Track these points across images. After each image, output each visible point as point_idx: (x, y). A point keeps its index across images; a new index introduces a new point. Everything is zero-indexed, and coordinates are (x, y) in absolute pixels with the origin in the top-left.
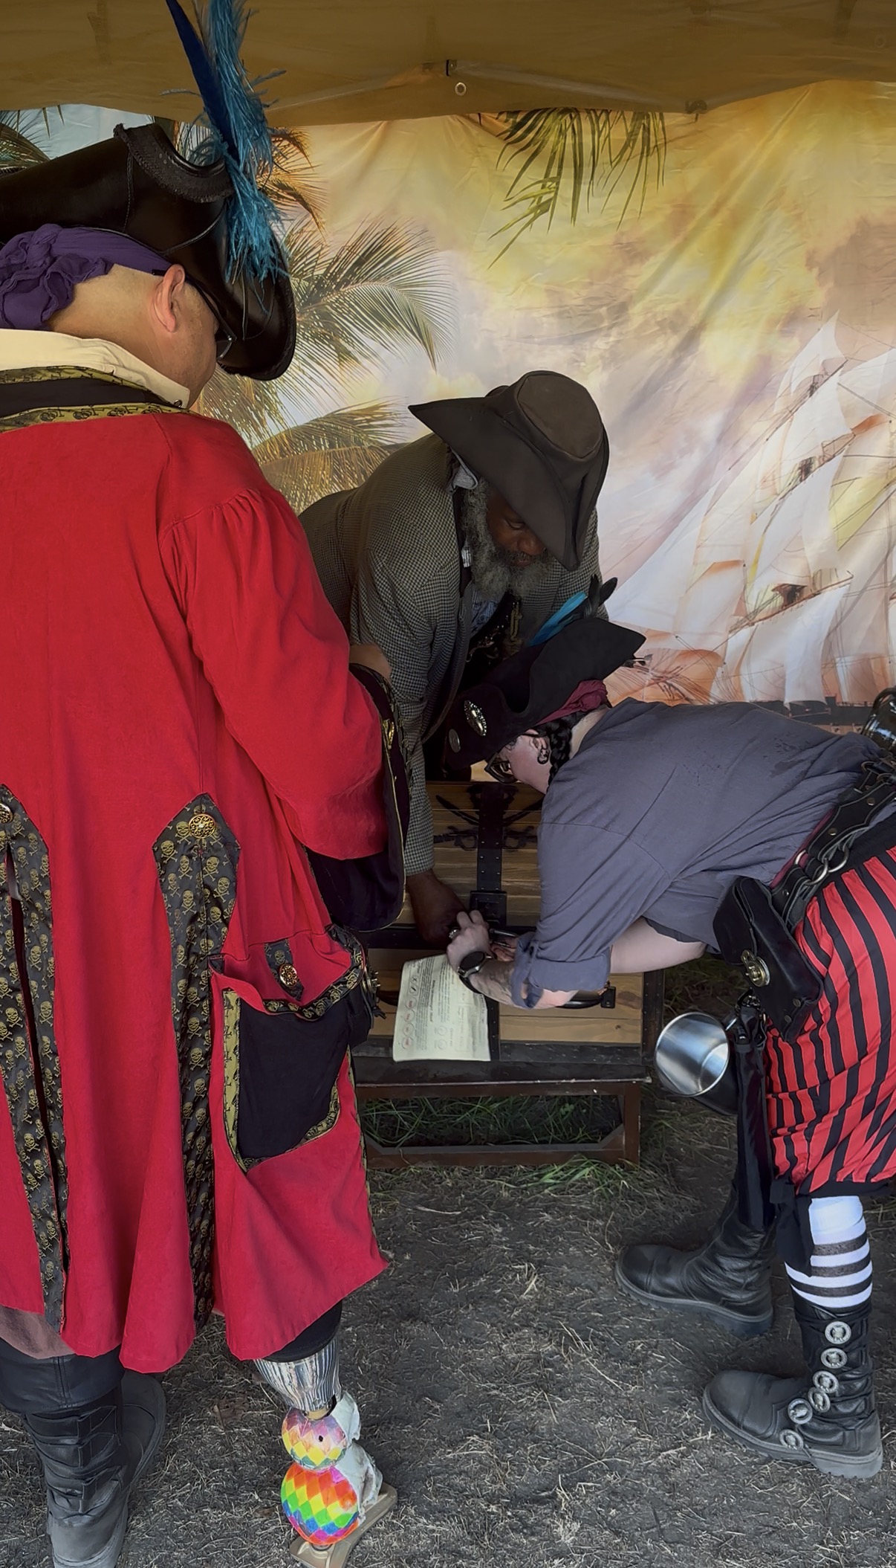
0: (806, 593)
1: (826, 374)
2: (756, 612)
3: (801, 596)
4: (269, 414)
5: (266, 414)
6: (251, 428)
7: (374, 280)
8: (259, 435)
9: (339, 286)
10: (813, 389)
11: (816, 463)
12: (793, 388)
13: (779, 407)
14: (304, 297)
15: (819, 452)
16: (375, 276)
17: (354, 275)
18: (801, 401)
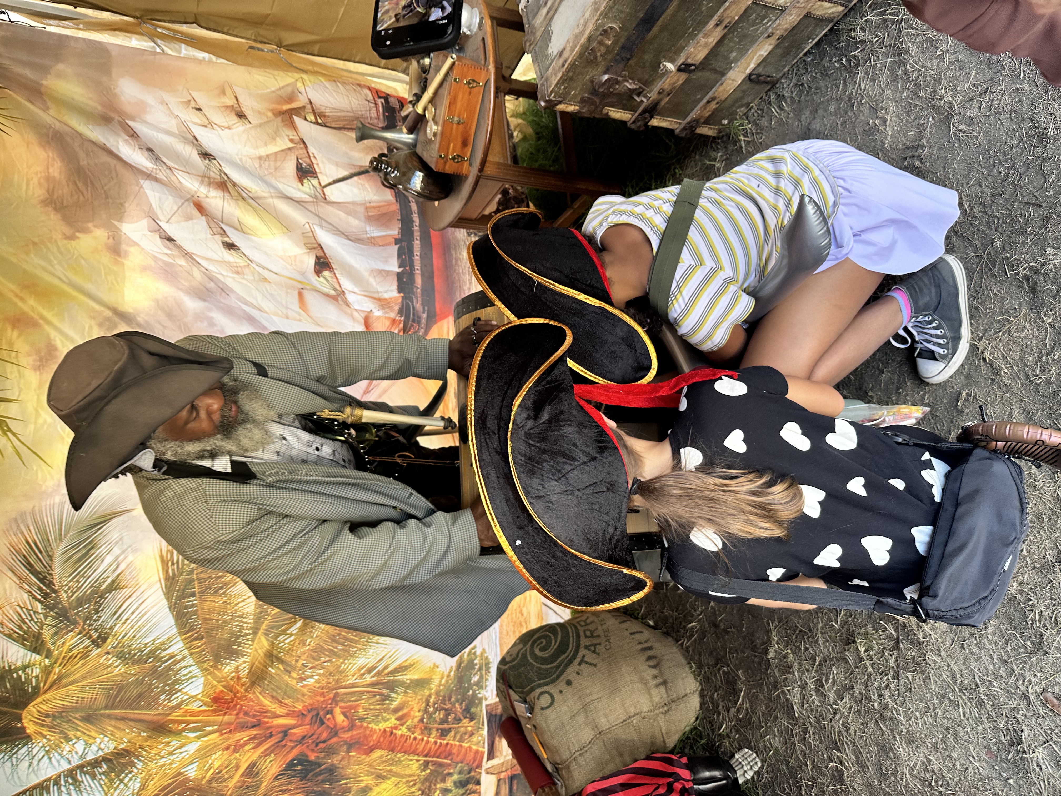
0: (320, 254)
1: (159, 230)
2: (335, 290)
3: (322, 257)
4: (165, 650)
5: (164, 653)
6: (178, 666)
7: (51, 560)
8: (183, 659)
9: (55, 592)
10: (170, 239)
11: (226, 239)
12: (168, 252)
13: (182, 262)
14: (62, 621)
15: (218, 237)
16: (47, 559)
17: (45, 578)
18: (179, 247)
